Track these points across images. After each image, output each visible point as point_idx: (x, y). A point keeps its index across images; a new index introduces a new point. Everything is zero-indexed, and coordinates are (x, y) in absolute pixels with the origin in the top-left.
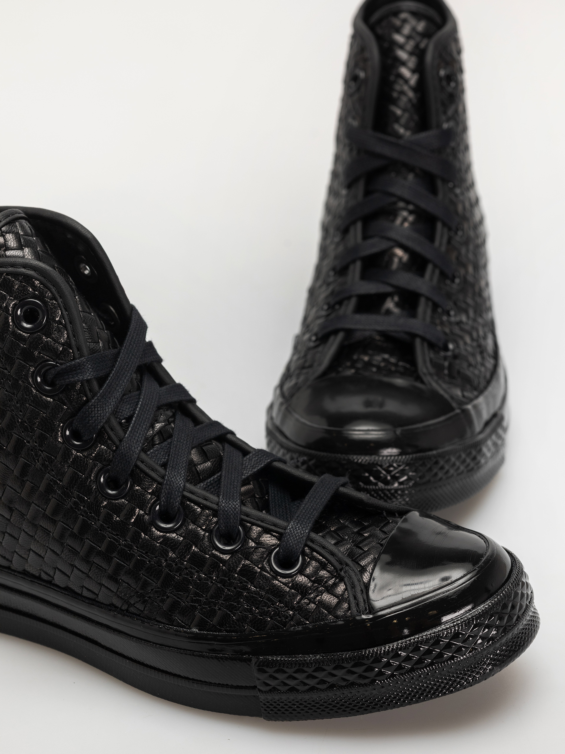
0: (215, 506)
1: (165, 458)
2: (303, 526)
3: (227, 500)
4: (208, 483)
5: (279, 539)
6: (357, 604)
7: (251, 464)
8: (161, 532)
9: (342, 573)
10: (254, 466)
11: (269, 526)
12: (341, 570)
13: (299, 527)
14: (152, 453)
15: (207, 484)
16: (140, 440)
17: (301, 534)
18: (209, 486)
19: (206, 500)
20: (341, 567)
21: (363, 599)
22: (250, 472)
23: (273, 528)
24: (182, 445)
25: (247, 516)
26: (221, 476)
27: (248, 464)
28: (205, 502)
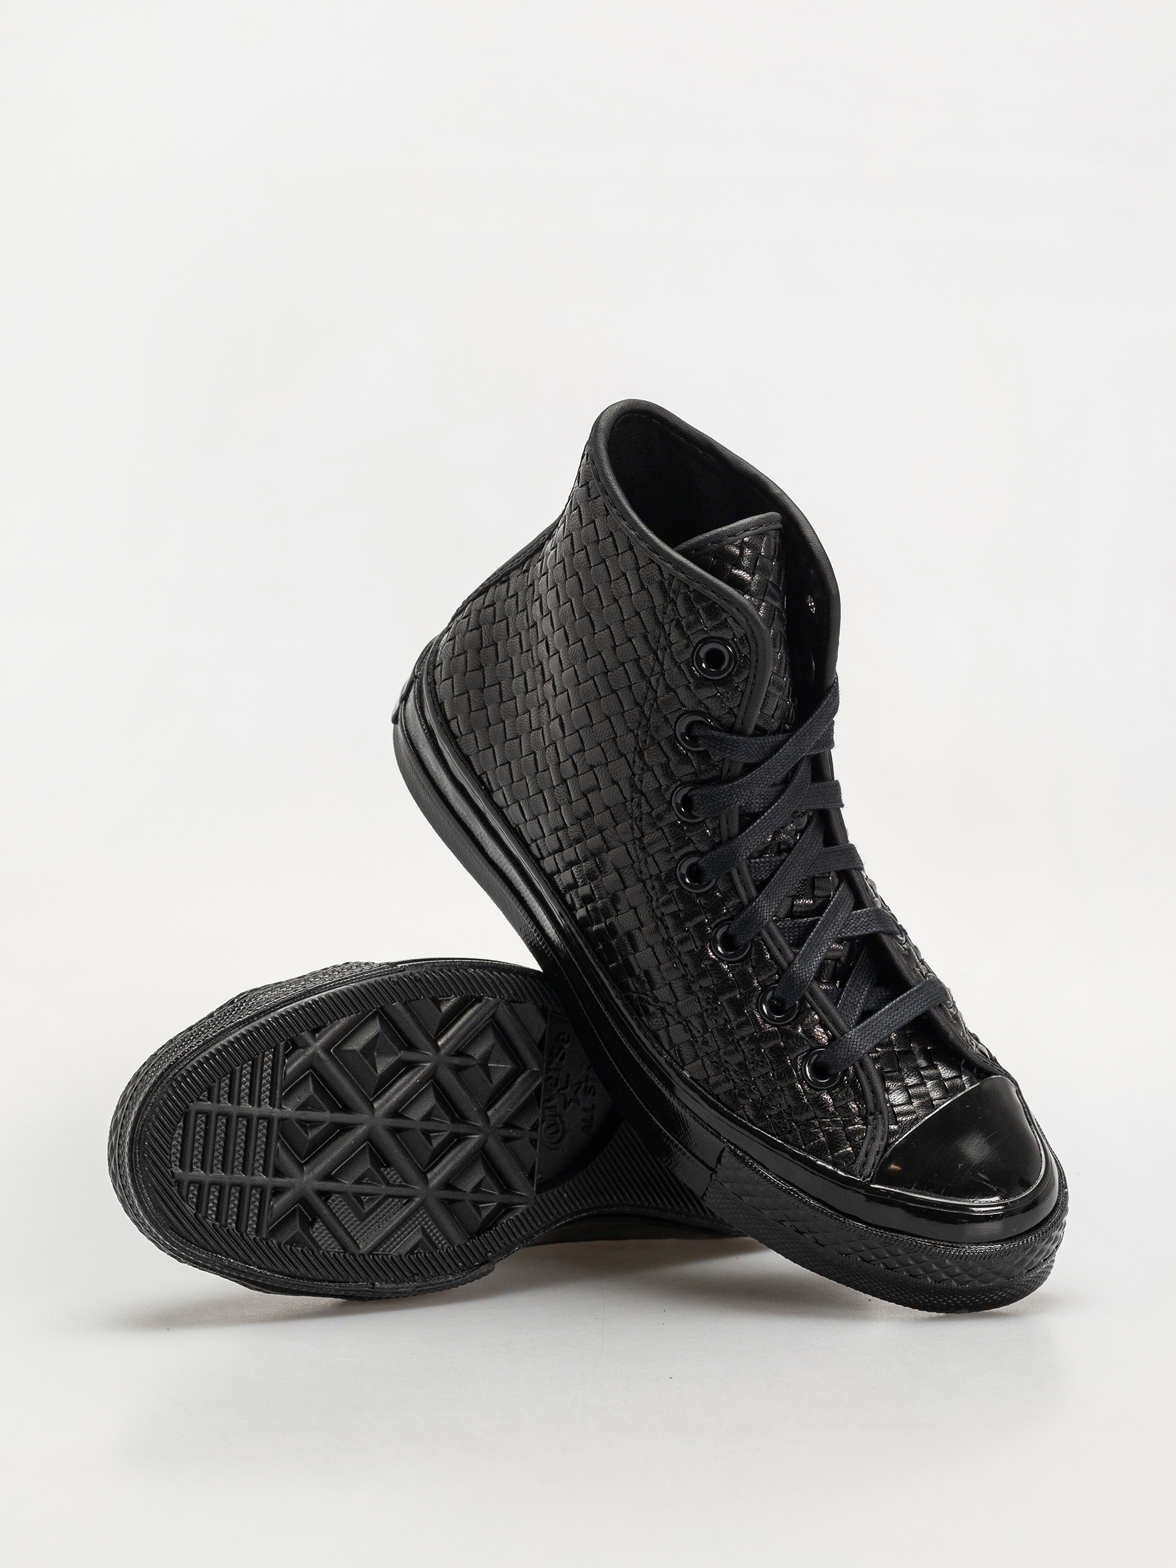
0: (785, 964)
1: (766, 875)
2: (862, 1043)
3: (801, 966)
4: (796, 923)
5: (830, 1040)
6: (864, 1164)
7: (856, 924)
8: (714, 954)
9: (871, 1118)
10: (859, 928)
11: (827, 1020)
12: (871, 1114)
13: (857, 1042)
14: (756, 862)
15: (794, 925)
16: (751, 849)
17: (855, 1051)
18: (795, 928)
19: (780, 950)
20: (873, 1111)
21: (874, 1162)
22: (849, 934)
23: (830, 1025)
24: (794, 871)
25: (812, 996)
26: (814, 923)
27: (853, 923)
28: (777, 953)
